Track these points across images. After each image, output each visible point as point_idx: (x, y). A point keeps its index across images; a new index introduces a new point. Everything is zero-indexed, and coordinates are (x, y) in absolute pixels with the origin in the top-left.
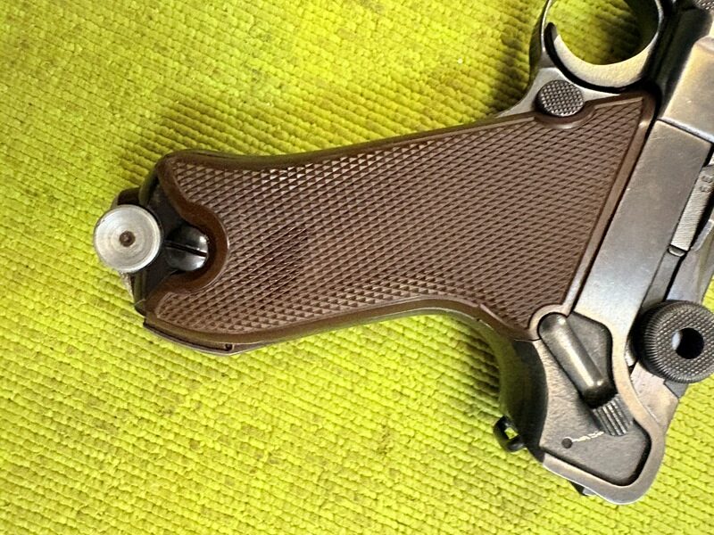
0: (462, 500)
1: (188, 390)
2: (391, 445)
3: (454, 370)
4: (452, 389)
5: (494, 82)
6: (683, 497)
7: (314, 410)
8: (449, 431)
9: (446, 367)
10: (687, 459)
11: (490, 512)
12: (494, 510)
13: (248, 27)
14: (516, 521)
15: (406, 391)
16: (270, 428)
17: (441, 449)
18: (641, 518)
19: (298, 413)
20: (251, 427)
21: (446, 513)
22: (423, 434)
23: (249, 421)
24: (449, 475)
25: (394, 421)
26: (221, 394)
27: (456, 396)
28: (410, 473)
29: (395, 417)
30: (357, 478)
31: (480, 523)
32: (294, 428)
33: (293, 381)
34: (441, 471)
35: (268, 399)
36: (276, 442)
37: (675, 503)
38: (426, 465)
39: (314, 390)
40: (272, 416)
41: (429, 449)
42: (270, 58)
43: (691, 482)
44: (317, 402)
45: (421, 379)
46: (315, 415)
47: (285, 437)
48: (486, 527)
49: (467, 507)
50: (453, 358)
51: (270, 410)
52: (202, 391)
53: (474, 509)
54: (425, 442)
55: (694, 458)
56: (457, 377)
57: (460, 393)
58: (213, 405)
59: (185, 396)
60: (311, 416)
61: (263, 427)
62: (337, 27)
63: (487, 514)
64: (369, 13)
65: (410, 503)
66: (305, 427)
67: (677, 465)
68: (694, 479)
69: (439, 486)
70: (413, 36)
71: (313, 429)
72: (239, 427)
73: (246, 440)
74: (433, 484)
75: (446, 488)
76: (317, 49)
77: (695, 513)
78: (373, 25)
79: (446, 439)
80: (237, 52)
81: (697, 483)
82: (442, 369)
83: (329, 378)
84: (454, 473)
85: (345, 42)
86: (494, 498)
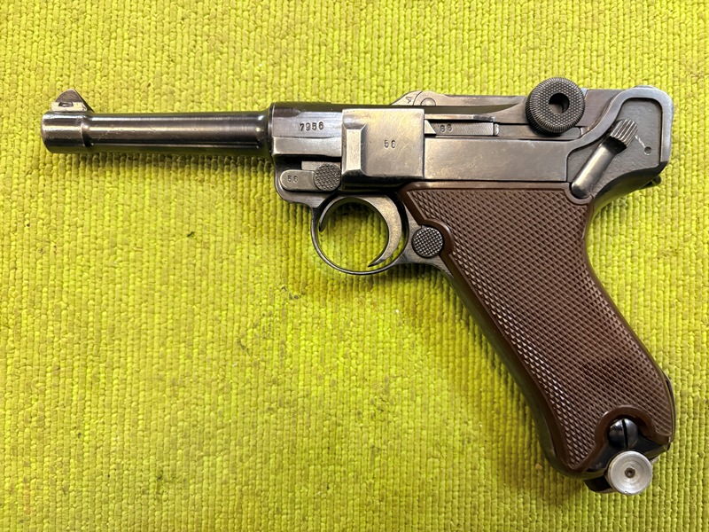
0: (685, 186)
1: (688, 397)
2: (668, 248)
3: (602, 228)
4: (614, 224)
5: (401, 283)
6: (621, 38)
7: (667, 309)
8: (643, 214)
9: (602, 234)
10: (595, 47)
11: (685, 164)
12: (682, 162)
13: (437, 460)
14: (683, 144)
15: (629, 254)
16: (691, 333)
17: (657, 214)
18: (646, 61)
19: (674, 319)
20: (695, 346)
21: (698, 193)
22: (652, 230)
23: (692, 349)
24: (672, 202)
25: (652, 253)
26: (682, 375)
27: (618, 219)
28: (682, 228)
29: (649, 254)
30: (699, 261)
31: (695, 167)
32: (685, 317)
33: (655, 331)
34: (672, 208)
35: (673, 343)
36: (698, 325)
37: (627, 42)
38: (672, 220)
39: (655, 315)
40: (683, 335)
41: (661, 222)
42: (451, 438)
43: (608, 38)
44: (661, 310)
45: (617, 247)
46: (671, 307)
47: (693, 320)
48: (695, 162)
49: (688, 181)
50: (594, 232)
51: (680, 338)
52: (685, 388)
53: (688, 176)
54: (657, 227)
55: (592, 42)
56: (606, 224)
57: (615, 218)
58: (691, 377)
59: (693, 398)
60: (672, 309)
61: (692, 338)
62: (410, 402)
63: (687, 165)
64: (393, 385)
65: (701, 220)
66: (681, 310)
67: (601, 51)
68: (605, 36)
69: (682, 205)
70: (394, 350)
71: (680, 305)
72: (699, 353)
73: (705, 345)
74: (682, 210)
75: (682, 200)
76: (431, 410)
77: (627, 26)
78: (399, 379)
79: (650, 214)
80: (456, 460)
81: (607, 32)
82: (605, 236)
83: (642, 309)
84: (669, 199)
85: (419, 393)
86: (675, 166)
